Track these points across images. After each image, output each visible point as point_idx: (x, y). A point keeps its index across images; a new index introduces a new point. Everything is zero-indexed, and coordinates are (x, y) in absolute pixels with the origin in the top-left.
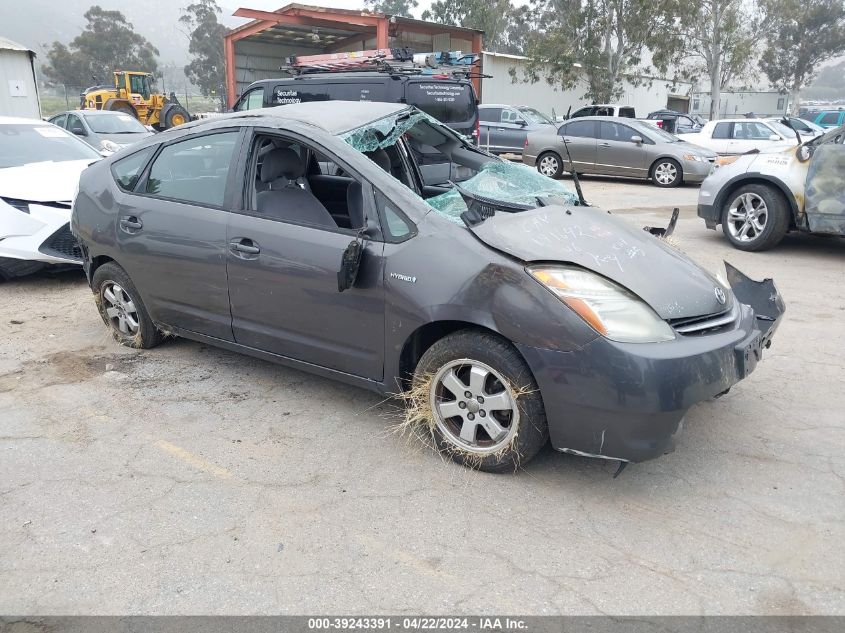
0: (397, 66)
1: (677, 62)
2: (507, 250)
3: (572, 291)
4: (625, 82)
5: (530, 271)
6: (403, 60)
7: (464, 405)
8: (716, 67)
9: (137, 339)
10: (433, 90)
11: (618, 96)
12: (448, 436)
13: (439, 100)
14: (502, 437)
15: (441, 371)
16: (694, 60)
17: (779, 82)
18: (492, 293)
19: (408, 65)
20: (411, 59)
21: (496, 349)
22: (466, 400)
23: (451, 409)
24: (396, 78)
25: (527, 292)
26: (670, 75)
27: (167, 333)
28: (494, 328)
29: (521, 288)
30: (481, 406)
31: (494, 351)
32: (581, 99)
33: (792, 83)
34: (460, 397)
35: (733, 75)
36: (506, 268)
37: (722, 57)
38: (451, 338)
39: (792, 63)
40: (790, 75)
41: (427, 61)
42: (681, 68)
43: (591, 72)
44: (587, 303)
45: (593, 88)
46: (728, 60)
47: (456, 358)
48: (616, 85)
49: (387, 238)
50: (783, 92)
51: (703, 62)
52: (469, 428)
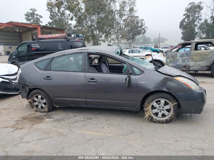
0: (68, 38)
1: (110, 37)
2: (169, 74)
3: (184, 81)
4: (101, 41)
5: (174, 78)
6: (69, 36)
7: (158, 109)
8: (118, 38)
9: (46, 109)
10: (77, 43)
11: (100, 45)
12: (155, 117)
13: (78, 46)
14: (168, 115)
15: (153, 102)
16: (113, 36)
17: (129, 41)
18: (166, 83)
19: (70, 38)
20: (71, 36)
21: (167, 95)
22: (159, 108)
23: (155, 111)
24: (69, 41)
25: (174, 82)
26: (109, 40)
27: (57, 106)
28: (167, 91)
29: (173, 82)
30: (163, 109)
31: (167, 96)
32: (92, 45)
33: (131, 41)
34: (158, 108)
35: (122, 40)
36: (169, 78)
37: (119, 36)
38: (155, 95)
39: (131, 37)
40: (131, 39)
41: (74, 36)
42: (111, 38)
43: (93, 39)
44: (188, 83)
45: (94, 43)
46: (121, 36)
47: (157, 99)
48: (99, 42)
49: (135, 74)
50: (130, 43)
51: (115, 37)
52: (160, 115)
